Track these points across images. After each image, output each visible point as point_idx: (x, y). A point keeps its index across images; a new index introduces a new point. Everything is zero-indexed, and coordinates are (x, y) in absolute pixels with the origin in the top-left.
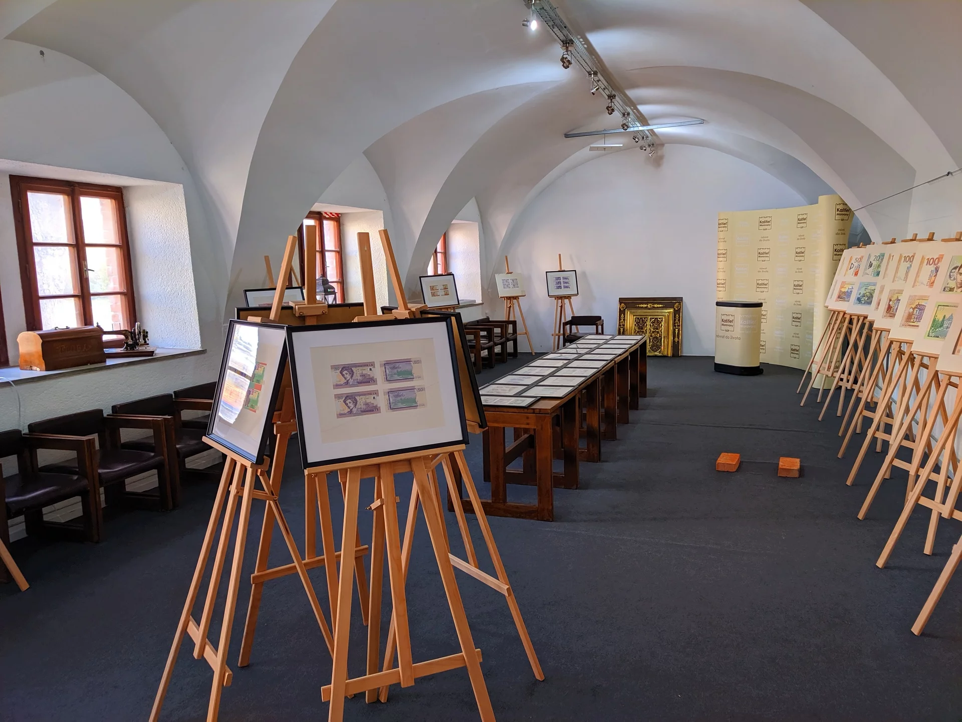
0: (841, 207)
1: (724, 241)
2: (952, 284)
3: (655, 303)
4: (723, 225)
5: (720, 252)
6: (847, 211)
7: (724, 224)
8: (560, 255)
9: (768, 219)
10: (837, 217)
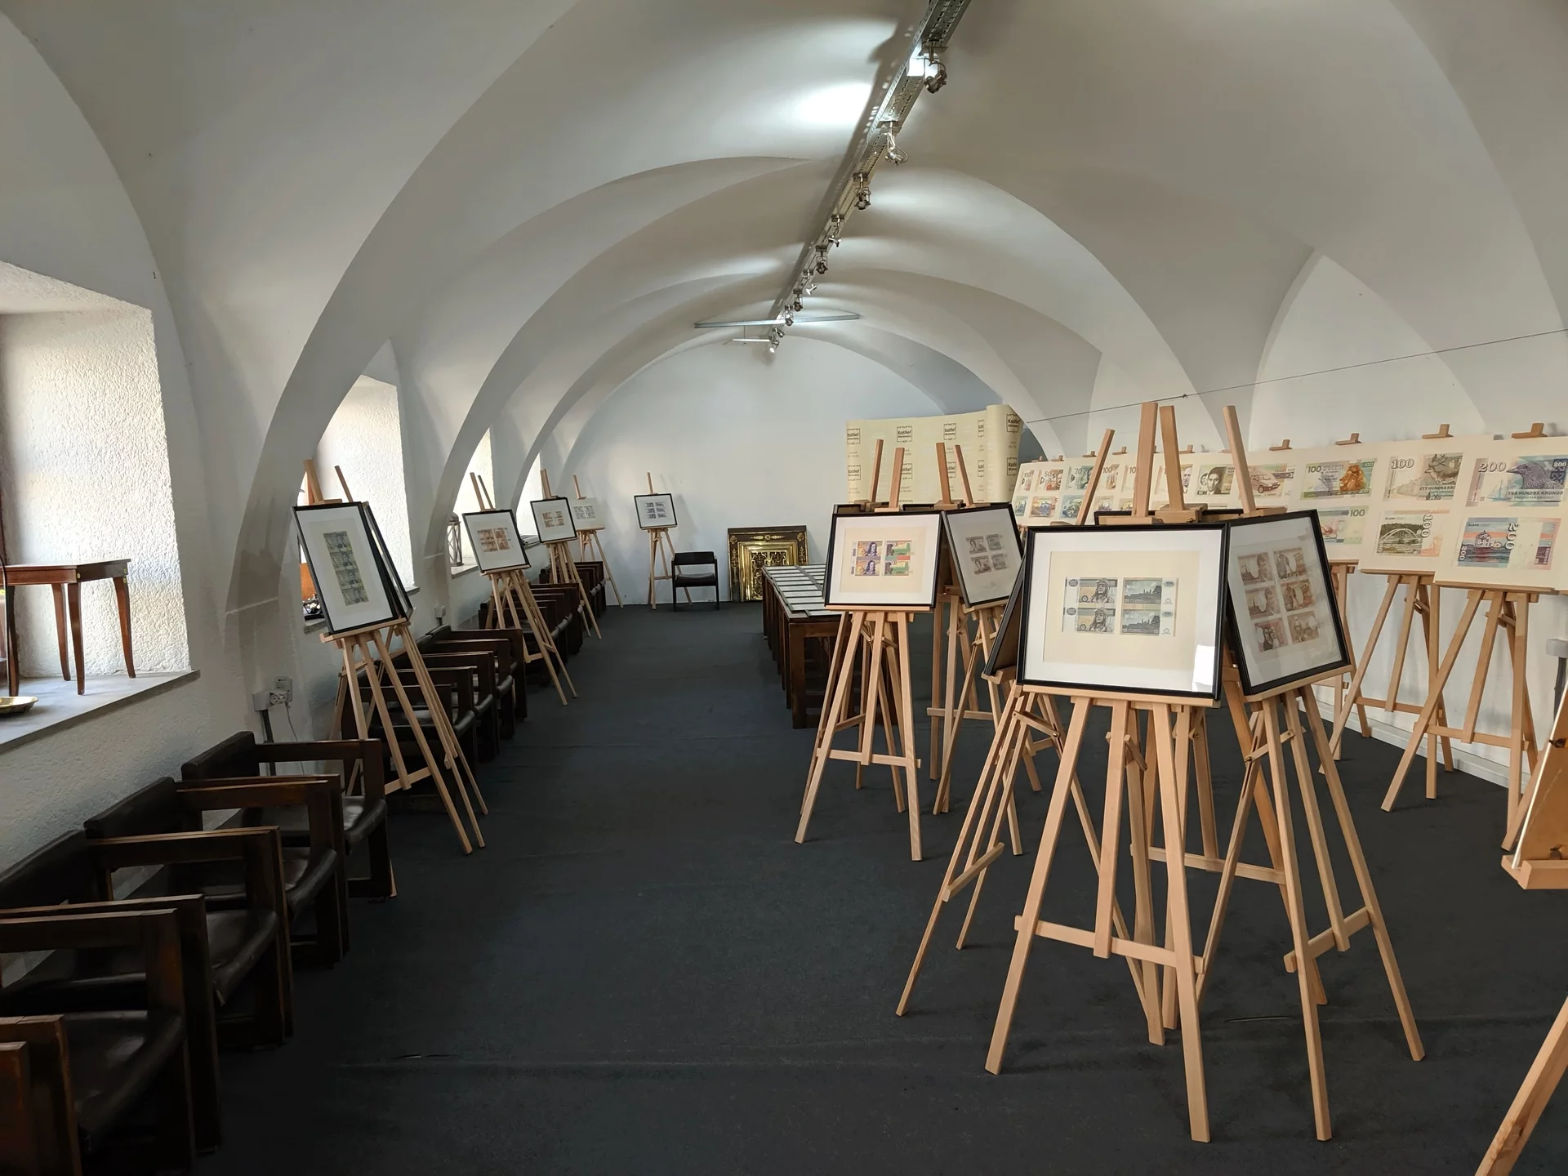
0: (1012, 418)
1: (856, 456)
2: (1205, 488)
3: (774, 534)
4: (853, 435)
5: (851, 469)
6: (1017, 422)
7: (856, 435)
8: (649, 474)
9: (908, 430)
10: (1010, 429)
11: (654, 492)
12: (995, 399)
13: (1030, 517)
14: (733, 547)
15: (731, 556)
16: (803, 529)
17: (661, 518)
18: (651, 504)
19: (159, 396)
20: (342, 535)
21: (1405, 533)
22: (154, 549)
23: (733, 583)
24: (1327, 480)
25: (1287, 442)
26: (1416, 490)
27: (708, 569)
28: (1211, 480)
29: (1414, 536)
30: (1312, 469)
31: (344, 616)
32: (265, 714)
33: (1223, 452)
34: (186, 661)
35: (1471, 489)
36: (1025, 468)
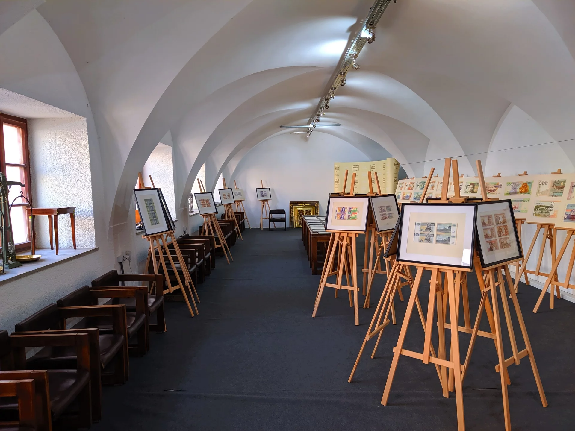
0: (396, 163)
1: (337, 175)
2: (468, 190)
3: (306, 204)
5: (336, 180)
6: (398, 164)
7: (338, 168)
8: (262, 181)
9: (357, 166)
10: (395, 167)
11: (263, 187)
12: (389, 156)
13: (402, 199)
14: (292, 208)
15: (291, 211)
16: (317, 202)
17: (266, 197)
18: (262, 192)
19: (88, 149)
20: (151, 200)
21: (544, 209)
22: (84, 203)
23: (291, 221)
24: (515, 188)
25: (499, 174)
26: (549, 192)
27: (282, 216)
28: (470, 187)
29: (547, 210)
30: (509, 184)
31: (151, 230)
32: (121, 264)
33: (475, 177)
34: (94, 244)
35: (569, 193)
36: (400, 181)
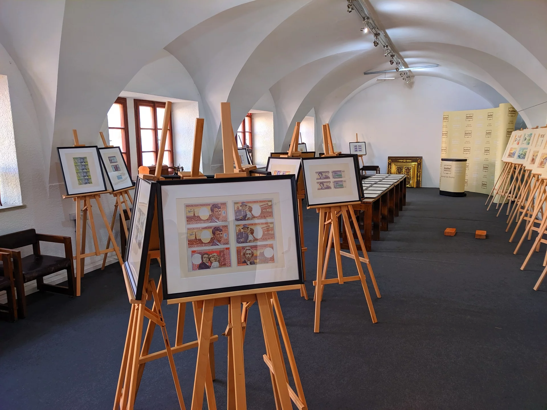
0: (511, 109)
1: (446, 127)
3: (407, 160)
4: (446, 118)
5: (444, 133)
6: (514, 111)
8: (357, 134)
9: (471, 115)
10: (509, 115)
11: (358, 141)
13: (508, 157)
14: (390, 164)
15: (388, 168)
16: (421, 158)
17: (360, 152)
18: (356, 146)
20: (84, 158)
31: (76, 189)
32: (75, 221)
34: (20, 201)
